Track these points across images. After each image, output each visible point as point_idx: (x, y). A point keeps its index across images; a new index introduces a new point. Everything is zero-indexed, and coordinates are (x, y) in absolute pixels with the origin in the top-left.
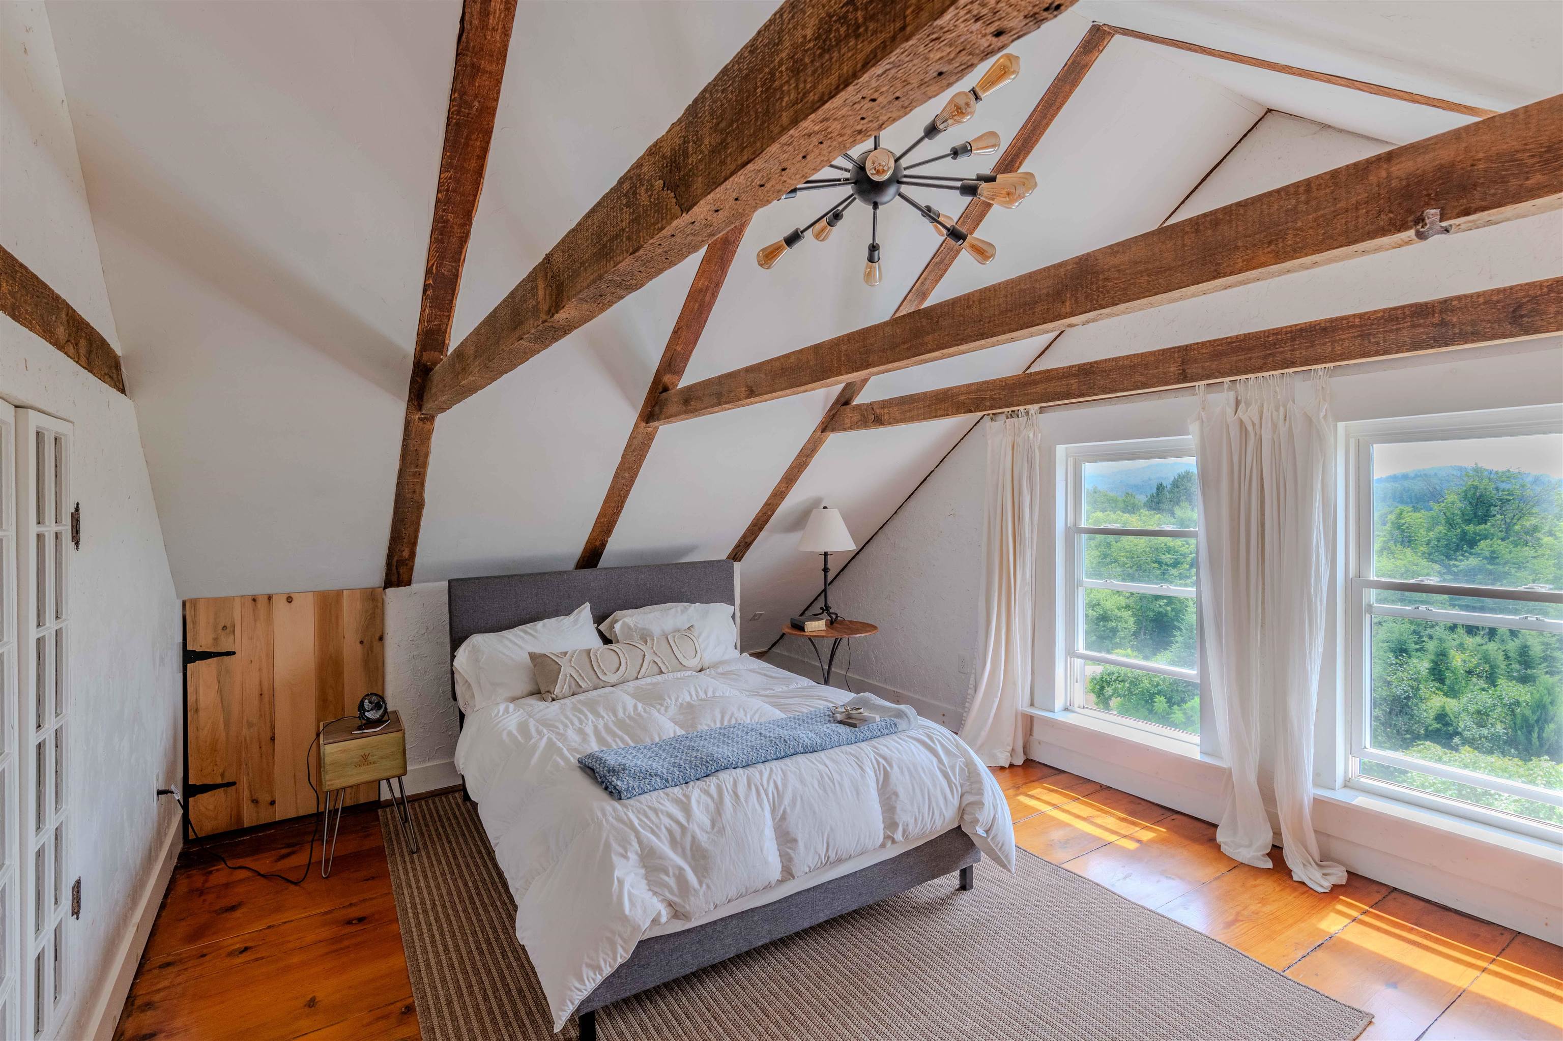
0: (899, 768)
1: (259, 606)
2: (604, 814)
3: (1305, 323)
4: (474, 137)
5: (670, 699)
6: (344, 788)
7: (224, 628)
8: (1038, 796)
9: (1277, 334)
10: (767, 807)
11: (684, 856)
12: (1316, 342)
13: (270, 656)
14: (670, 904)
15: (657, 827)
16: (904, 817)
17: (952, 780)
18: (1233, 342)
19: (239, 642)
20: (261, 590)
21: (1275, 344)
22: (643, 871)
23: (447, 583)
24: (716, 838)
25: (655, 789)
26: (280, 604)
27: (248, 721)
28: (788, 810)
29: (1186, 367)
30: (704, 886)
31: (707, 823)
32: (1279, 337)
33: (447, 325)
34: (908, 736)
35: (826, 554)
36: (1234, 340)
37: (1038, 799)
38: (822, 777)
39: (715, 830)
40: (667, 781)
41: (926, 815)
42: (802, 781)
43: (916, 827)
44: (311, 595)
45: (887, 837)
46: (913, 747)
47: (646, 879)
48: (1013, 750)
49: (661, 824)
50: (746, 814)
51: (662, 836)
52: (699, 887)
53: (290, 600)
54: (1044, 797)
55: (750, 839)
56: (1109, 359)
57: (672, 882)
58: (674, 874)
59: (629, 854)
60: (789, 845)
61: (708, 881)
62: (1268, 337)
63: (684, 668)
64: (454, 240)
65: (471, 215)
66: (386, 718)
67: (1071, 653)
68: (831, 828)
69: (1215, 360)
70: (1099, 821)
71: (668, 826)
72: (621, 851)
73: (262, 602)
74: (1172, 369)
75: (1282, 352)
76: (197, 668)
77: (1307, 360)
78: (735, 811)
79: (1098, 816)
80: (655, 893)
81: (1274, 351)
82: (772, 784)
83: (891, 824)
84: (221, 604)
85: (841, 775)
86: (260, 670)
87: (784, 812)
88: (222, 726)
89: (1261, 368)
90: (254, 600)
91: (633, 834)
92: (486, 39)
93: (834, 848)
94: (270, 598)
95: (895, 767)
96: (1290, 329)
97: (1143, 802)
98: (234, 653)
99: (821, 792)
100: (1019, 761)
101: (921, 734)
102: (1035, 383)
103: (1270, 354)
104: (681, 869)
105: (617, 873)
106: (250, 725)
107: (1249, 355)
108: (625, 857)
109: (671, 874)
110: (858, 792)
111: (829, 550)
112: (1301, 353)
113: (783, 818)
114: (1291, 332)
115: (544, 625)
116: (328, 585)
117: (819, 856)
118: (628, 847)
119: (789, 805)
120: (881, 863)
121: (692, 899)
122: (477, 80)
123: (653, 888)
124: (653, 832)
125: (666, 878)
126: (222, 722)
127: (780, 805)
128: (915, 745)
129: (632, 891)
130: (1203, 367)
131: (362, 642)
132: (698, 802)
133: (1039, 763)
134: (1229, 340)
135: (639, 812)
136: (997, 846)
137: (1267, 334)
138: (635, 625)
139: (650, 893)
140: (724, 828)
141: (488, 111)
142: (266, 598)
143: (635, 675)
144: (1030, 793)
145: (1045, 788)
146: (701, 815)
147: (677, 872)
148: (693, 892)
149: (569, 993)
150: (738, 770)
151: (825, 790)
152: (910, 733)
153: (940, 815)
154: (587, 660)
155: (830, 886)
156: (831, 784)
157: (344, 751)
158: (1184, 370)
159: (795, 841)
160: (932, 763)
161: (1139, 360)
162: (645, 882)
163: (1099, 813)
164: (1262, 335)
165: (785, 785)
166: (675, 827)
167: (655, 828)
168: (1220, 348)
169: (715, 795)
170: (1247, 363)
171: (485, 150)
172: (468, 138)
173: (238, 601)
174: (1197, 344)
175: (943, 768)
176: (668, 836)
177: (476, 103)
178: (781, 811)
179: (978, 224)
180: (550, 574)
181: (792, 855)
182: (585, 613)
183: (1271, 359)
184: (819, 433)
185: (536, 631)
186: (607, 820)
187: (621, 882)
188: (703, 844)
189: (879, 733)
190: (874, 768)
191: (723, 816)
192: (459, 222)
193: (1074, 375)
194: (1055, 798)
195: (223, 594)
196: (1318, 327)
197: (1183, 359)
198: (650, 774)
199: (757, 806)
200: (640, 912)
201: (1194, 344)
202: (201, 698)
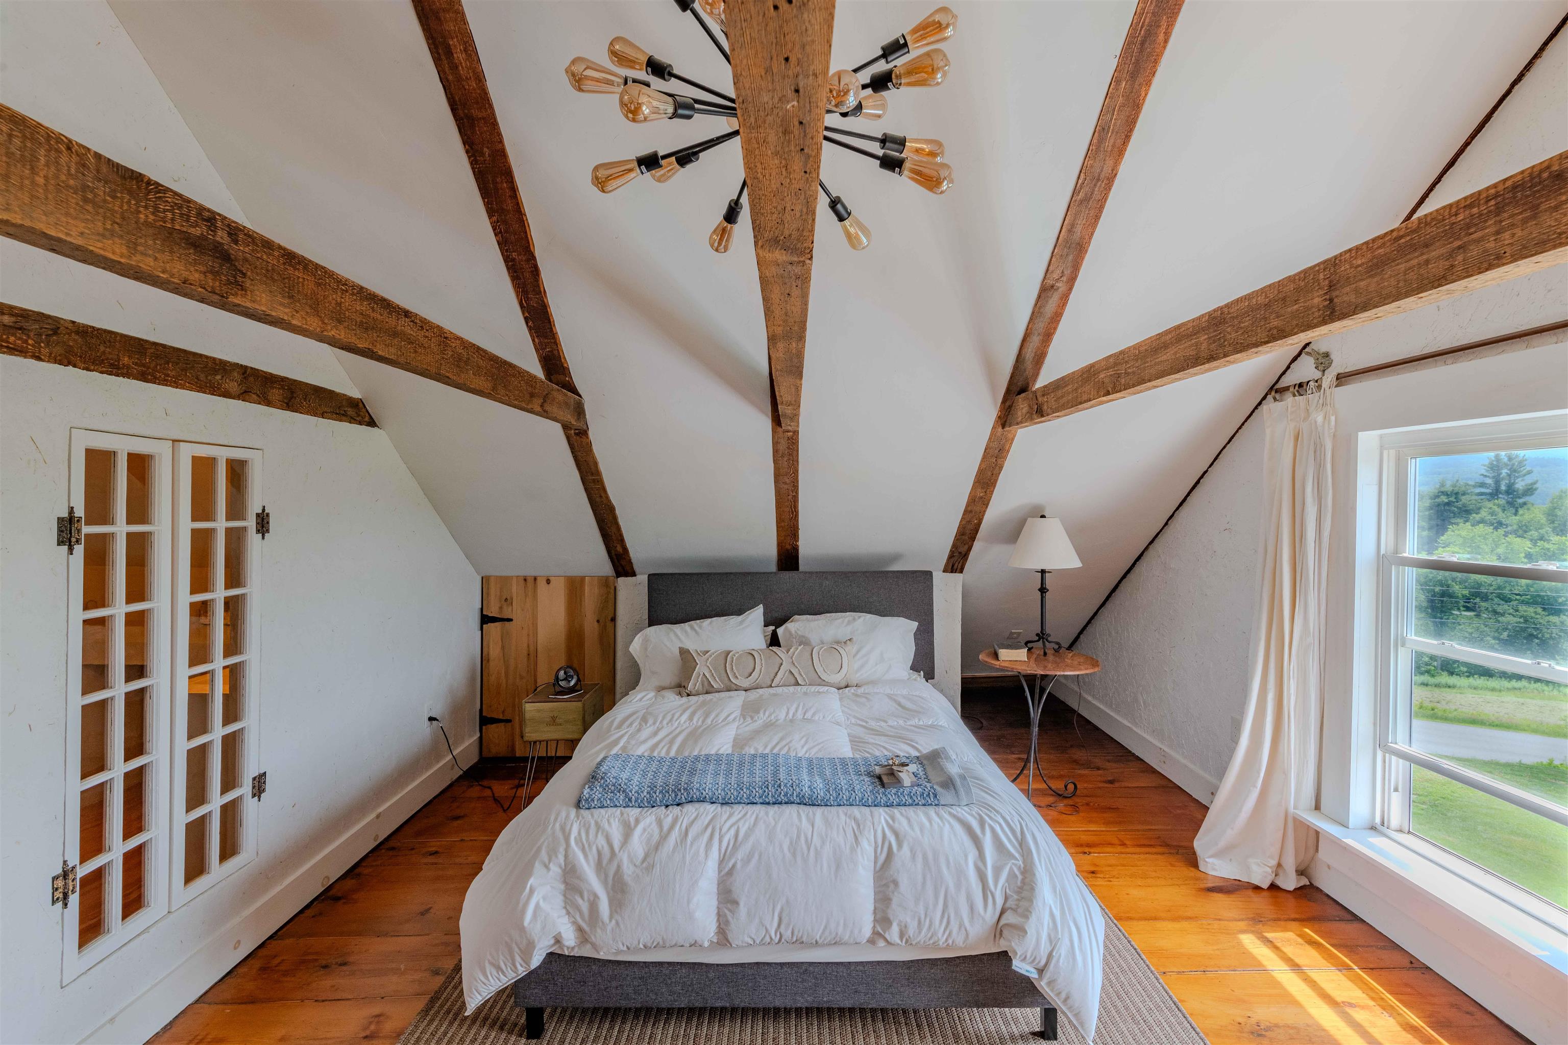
0: (911, 851)
1: (528, 584)
2: (556, 819)
3: (1522, 172)
4: (498, 180)
5: (764, 714)
6: (540, 742)
7: (506, 600)
8: (1279, 945)
9: (1470, 206)
10: (715, 855)
11: (605, 882)
12: (1543, 207)
13: (535, 625)
14: (580, 929)
15: (589, 845)
16: (900, 915)
17: (988, 887)
18: (1401, 237)
19: (516, 611)
20: (530, 572)
21: (1468, 226)
22: (562, 887)
23: (646, 576)
24: (641, 874)
25: (616, 806)
26: (541, 583)
27: (520, 675)
28: (739, 865)
29: (1334, 294)
30: (614, 922)
31: (641, 854)
32: (1475, 210)
33: (558, 350)
34: (950, 814)
35: (1043, 572)
36: (1401, 233)
37: (1276, 948)
38: (798, 837)
39: (644, 865)
40: (630, 800)
41: (937, 922)
42: (771, 838)
43: (920, 932)
44: (562, 580)
45: (876, 933)
46: (947, 828)
47: (565, 896)
48: (1279, 865)
49: (594, 843)
50: (684, 857)
51: (590, 857)
52: (608, 921)
53: (548, 582)
54: (1289, 950)
55: (677, 886)
56: (1242, 298)
57: (585, 907)
58: (589, 900)
59: (552, 866)
60: (729, 905)
61: (619, 918)
62: (1456, 215)
63: (824, 683)
64: (527, 275)
65: (530, 250)
66: (578, 687)
67: (1381, 742)
68: (787, 902)
69: (1375, 275)
70: (1359, 1016)
71: (600, 847)
72: (546, 860)
73: (530, 582)
74: (1316, 301)
75: (1478, 241)
76: (491, 627)
77: (1524, 247)
78: (674, 851)
79: (1363, 1007)
80: (568, 913)
81: (1466, 239)
82: (732, 832)
83: (882, 919)
84: (504, 581)
85: (823, 843)
86: (528, 635)
87: (734, 866)
88: (503, 674)
89: (1444, 277)
90: (525, 580)
91: (564, 846)
92: (465, 89)
93: (788, 925)
94: (535, 579)
95: (906, 848)
96: (1493, 191)
97: (1479, 1014)
98: (511, 620)
99: (788, 855)
100: (1290, 882)
101: (972, 815)
102: (1165, 346)
103: (1459, 248)
104: (596, 896)
105: (531, 881)
106: (521, 678)
107: (1425, 257)
108: (547, 867)
109: (586, 898)
110: (838, 867)
111: (1046, 567)
112: (1513, 235)
113: (730, 873)
114: (1496, 196)
115: (711, 623)
116: (576, 572)
117: (767, 930)
118: (553, 858)
119: (742, 860)
120: (887, 962)
121: (599, 930)
122: (477, 129)
123: (568, 907)
124: (583, 850)
125: (580, 901)
126: (503, 672)
127: (730, 858)
128: (952, 827)
129: (541, 903)
130: (1356, 290)
131: (598, 621)
132: (644, 830)
133: (1328, 896)
134: (1395, 234)
135: (585, 825)
136: (1058, 994)
137: (1454, 210)
138: (796, 632)
139: (564, 911)
140: (653, 866)
141: (500, 154)
142: (533, 578)
143: (769, 683)
144: (1269, 935)
145: (1302, 936)
146: (637, 845)
147: (592, 899)
148: (601, 924)
149: (475, 983)
150: (714, 806)
151: (794, 855)
152: (957, 811)
153: (960, 928)
154: (723, 662)
155: (811, 968)
156: (806, 851)
157: (539, 711)
158: (1331, 300)
159: (736, 903)
160: (966, 856)
161: (1276, 292)
162: (561, 898)
163: (1372, 1003)
164: (1446, 213)
165: (747, 836)
166: (606, 851)
167: (586, 846)
168: (1381, 251)
169: (666, 828)
170: (1422, 271)
171: (514, 190)
172: (495, 183)
173: (515, 580)
174: (1350, 250)
175: (982, 867)
176: (596, 857)
177: (485, 149)
178: (730, 865)
179: (1128, 137)
180: (735, 574)
181: (730, 918)
182: (757, 614)
183: (1460, 258)
184: (1000, 429)
185: (700, 627)
186: (554, 825)
187: (532, 891)
188: (625, 877)
189: (910, 801)
190: (876, 842)
191: (659, 852)
192: (524, 259)
193: (1203, 329)
194: (1307, 956)
195: (504, 574)
196: (1545, 175)
197: (1330, 282)
198: (619, 789)
199: (702, 850)
200: (539, 926)
201: (1346, 252)
202: (491, 653)
